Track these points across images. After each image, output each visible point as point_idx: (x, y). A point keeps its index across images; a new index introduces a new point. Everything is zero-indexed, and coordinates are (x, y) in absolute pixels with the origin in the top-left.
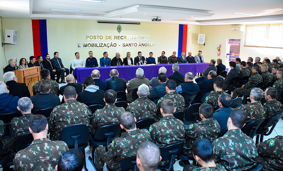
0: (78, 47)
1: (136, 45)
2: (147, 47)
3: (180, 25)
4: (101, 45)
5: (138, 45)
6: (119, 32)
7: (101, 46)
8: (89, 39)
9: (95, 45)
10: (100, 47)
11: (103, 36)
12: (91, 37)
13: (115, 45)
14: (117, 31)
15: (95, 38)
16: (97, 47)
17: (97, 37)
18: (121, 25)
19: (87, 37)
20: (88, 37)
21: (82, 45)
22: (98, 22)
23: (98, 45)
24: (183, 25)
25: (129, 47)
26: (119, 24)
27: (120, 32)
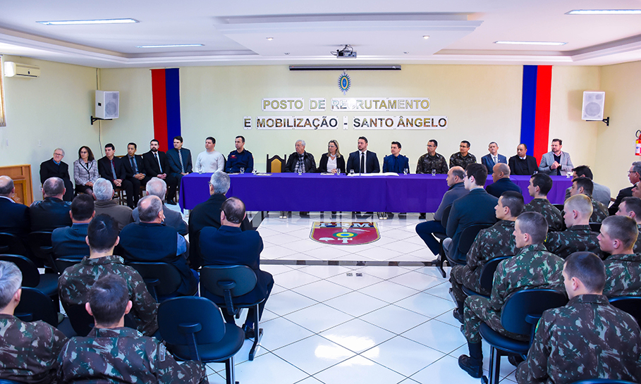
0: (246, 126)
1: (389, 123)
2: (422, 127)
3: (525, 67)
4: (297, 122)
5: (396, 123)
6: (343, 90)
7: (298, 126)
8: (269, 108)
9: (283, 122)
10: (296, 128)
11: (303, 101)
12: (275, 105)
13: (333, 123)
14: (337, 89)
15: (283, 106)
16: (288, 126)
17: (288, 104)
18: (349, 73)
19: (266, 103)
20: (267, 105)
21: (253, 123)
22: (291, 69)
23: (291, 123)
24: (536, 66)
25: (370, 128)
26: (342, 71)
27: (347, 90)
